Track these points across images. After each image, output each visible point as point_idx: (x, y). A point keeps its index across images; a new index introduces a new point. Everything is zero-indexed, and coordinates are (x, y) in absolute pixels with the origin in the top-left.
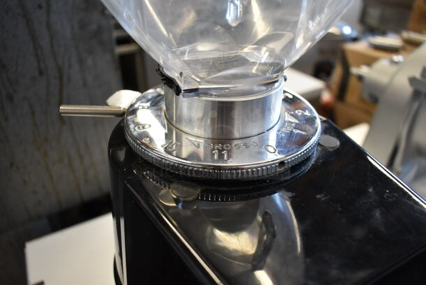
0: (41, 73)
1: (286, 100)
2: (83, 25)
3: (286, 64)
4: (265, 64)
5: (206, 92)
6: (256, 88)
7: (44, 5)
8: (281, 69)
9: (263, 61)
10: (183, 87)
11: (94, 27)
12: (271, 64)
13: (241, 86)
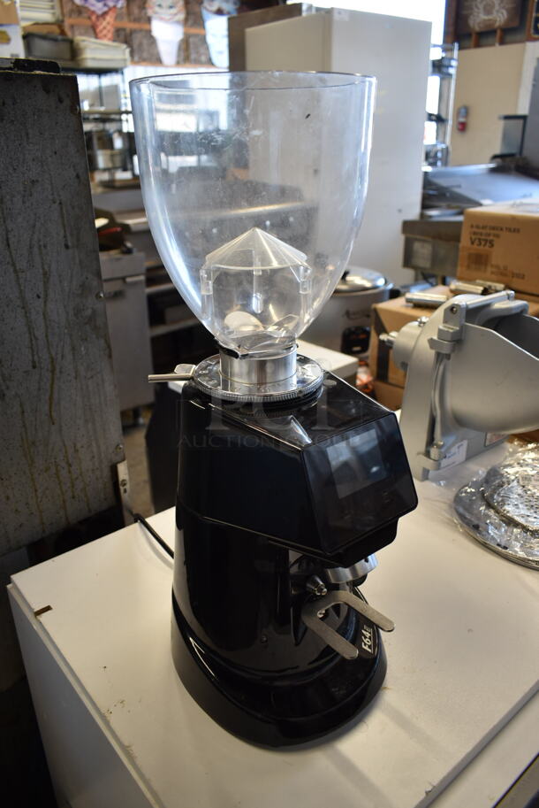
0: (34, 367)
1: (299, 361)
2: (78, 312)
3: (296, 336)
4: (284, 337)
5: (252, 356)
6: (280, 351)
7: (42, 296)
8: (294, 340)
9: (283, 335)
10: (240, 354)
11: (89, 312)
12: (288, 337)
13: (271, 351)
